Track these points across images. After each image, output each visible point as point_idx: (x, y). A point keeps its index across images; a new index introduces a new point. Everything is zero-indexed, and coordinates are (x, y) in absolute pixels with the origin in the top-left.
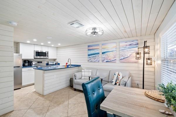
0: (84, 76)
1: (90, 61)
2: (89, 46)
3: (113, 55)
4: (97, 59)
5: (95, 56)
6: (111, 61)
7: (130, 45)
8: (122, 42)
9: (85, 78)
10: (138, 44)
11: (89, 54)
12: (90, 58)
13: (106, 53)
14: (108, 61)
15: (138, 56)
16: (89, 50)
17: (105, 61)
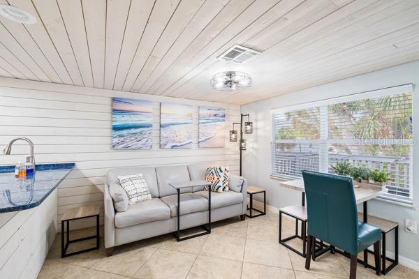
0: (137, 195)
1: (123, 146)
2: (114, 100)
3: (187, 132)
4: (145, 140)
5: (141, 133)
6: (182, 145)
7: (215, 115)
8: (204, 107)
9: (140, 198)
10: (224, 116)
11: (115, 124)
12: (122, 139)
13: (171, 126)
14: (176, 146)
15: (233, 136)
16: (115, 111)
17: (169, 146)
